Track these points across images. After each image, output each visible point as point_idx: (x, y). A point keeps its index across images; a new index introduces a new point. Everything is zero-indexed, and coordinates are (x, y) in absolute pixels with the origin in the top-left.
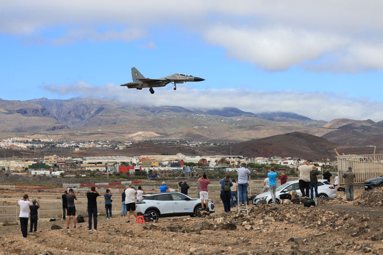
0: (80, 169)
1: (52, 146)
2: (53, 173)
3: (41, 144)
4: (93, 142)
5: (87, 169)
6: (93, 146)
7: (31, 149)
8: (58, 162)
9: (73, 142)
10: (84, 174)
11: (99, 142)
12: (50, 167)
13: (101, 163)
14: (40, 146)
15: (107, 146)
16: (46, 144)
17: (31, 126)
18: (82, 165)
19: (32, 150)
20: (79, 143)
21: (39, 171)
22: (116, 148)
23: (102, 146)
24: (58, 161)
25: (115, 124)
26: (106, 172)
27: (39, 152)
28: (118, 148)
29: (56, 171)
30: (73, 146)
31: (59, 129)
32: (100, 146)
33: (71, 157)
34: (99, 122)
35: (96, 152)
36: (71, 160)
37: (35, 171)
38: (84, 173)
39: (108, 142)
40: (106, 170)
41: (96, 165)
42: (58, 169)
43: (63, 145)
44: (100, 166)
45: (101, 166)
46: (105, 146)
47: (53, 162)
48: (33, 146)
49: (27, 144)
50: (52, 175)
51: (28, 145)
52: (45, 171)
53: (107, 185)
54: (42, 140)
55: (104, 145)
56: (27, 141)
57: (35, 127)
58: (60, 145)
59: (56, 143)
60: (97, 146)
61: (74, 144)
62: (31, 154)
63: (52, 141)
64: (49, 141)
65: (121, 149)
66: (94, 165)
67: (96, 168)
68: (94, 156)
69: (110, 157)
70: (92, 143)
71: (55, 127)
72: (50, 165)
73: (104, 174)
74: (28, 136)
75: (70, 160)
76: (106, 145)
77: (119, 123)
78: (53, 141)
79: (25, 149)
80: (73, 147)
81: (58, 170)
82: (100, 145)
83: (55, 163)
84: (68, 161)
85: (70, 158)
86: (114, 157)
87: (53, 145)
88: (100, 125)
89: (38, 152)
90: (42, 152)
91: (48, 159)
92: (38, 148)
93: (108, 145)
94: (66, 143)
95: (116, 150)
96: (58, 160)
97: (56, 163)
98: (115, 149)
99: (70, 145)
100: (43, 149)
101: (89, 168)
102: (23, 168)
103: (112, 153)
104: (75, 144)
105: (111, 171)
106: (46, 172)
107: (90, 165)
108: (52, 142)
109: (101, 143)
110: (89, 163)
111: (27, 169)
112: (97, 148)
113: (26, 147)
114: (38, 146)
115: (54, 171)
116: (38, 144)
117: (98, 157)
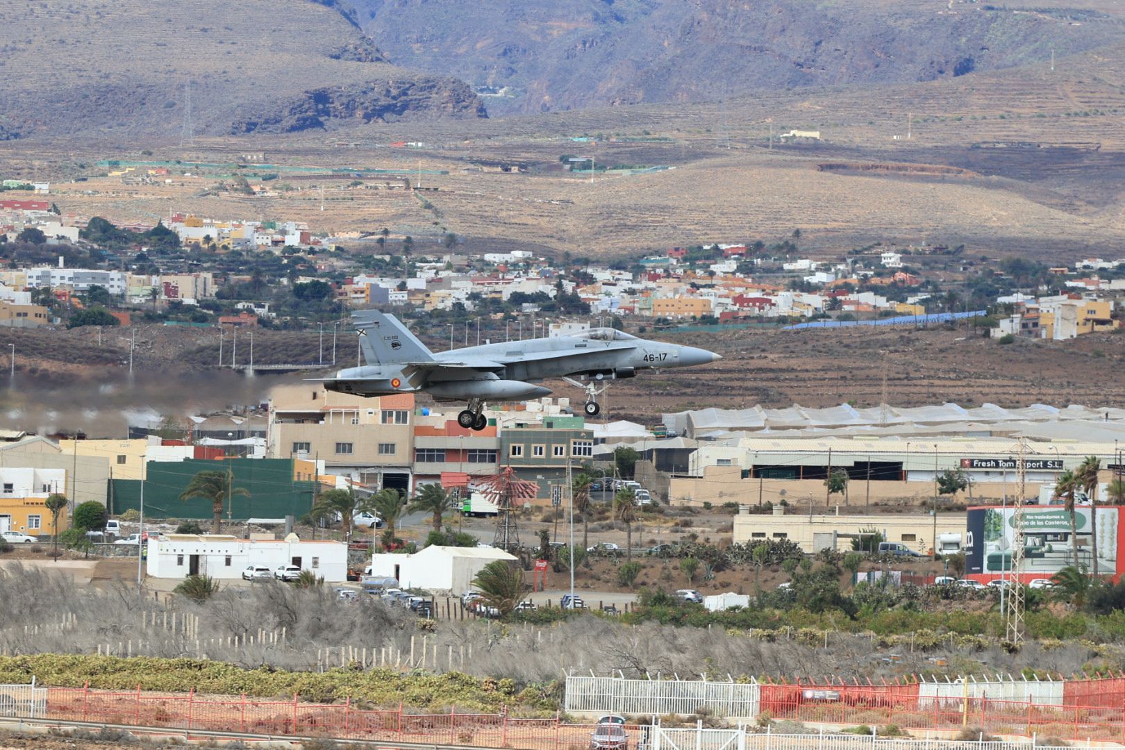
0: (662, 532)
1: (299, 290)
2: (382, 565)
3: (179, 271)
4: (731, 265)
5: (744, 529)
6: (739, 300)
7: (79, 320)
8: (422, 455)
9: (518, 254)
10: (725, 587)
11: (802, 264)
12: (344, 501)
13: (891, 471)
14: (171, 290)
15: (882, 303)
16: (233, 278)
17: (72, 81)
18: (679, 491)
19: (97, 336)
20: (587, 262)
21: (232, 547)
22: (1006, 327)
23: (835, 304)
24: (424, 442)
25: (969, 77)
26: (969, 562)
27: (171, 352)
28: (1031, 325)
29: (413, 550)
30: (518, 298)
31: (368, 117)
32: (817, 301)
33: (564, 402)
34: (797, 45)
35: (793, 363)
36: (562, 437)
37: (191, 546)
38: (721, 577)
39: (891, 259)
40: (978, 548)
41: (836, 487)
42: (438, 522)
43: (412, 284)
44: (884, 508)
45: (900, 508)
46: (868, 298)
47: (365, 453)
48: (97, 293)
49: (36, 271)
50: (373, 589)
51: (46, 276)
52: (293, 546)
53: (1048, 709)
54: (188, 234)
55: (848, 288)
56: (33, 236)
57: (110, 90)
58: (388, 284)
59: (338, 264)
60: (784, 303)
61: (533, 273)
62: (83, 370)
63: (293, 240)
64: (261, 241)
65: (1063, 331)
66: (817, 488)
67: (857, 525)
68: (768, 399)
69: (952, 413)
70: (719, 268)
71: (321, 97)
72: (341, 483)
73: (947, 594)
74: (42, 188)
75: (550, 434)
76: (877, 290)
77: (1009, 58)
78: (304, 237)
79: (19, 322)
80: (528, 308)
81: (437, 540)
82: (810, 289)
83: (387, 459)
84: (538, 437)
85: (554, 411)
86: (1006, 414)
87: (303, 280)
88: (809, 81)
89: (156, 353)
90: (205, 359)
91: (318, 417)
92: (150, 317)
93: (897, 292)
94: (449, 267)
95: (1007, 340)
96: (420, 431)
97: (400, 458)
98: (997, 333)
99: (486, 290)
100: (203, 319)
101: (771, 526)
102: (57, 503)
103: (960, 375)
104: (546, 277)
105: (1028, 553)
106: (308, 550)
107: (773, 488)
108: (292, 250)
109: (821, 277)
110: (760, 471)
111: (91, 517)
112: (783, 320)
113: (23, 299)
114: (154, 293)
115: (392, 544)
116: (145, 266)
117: (831, 415)
